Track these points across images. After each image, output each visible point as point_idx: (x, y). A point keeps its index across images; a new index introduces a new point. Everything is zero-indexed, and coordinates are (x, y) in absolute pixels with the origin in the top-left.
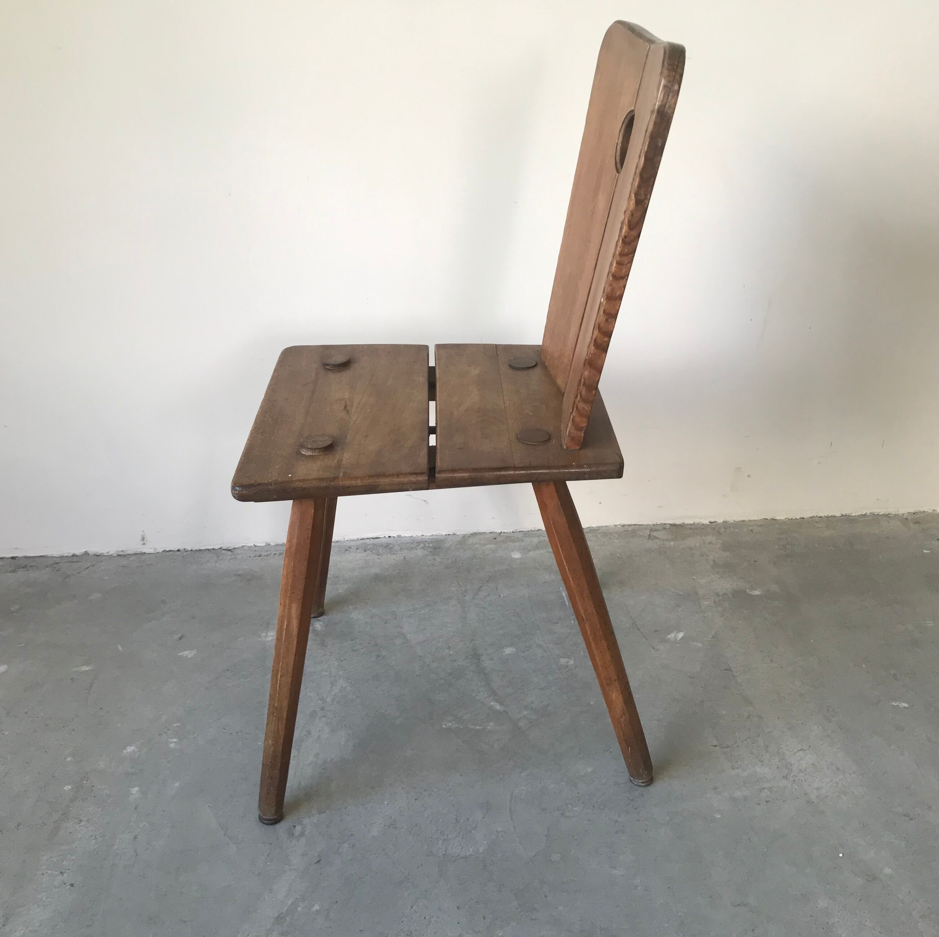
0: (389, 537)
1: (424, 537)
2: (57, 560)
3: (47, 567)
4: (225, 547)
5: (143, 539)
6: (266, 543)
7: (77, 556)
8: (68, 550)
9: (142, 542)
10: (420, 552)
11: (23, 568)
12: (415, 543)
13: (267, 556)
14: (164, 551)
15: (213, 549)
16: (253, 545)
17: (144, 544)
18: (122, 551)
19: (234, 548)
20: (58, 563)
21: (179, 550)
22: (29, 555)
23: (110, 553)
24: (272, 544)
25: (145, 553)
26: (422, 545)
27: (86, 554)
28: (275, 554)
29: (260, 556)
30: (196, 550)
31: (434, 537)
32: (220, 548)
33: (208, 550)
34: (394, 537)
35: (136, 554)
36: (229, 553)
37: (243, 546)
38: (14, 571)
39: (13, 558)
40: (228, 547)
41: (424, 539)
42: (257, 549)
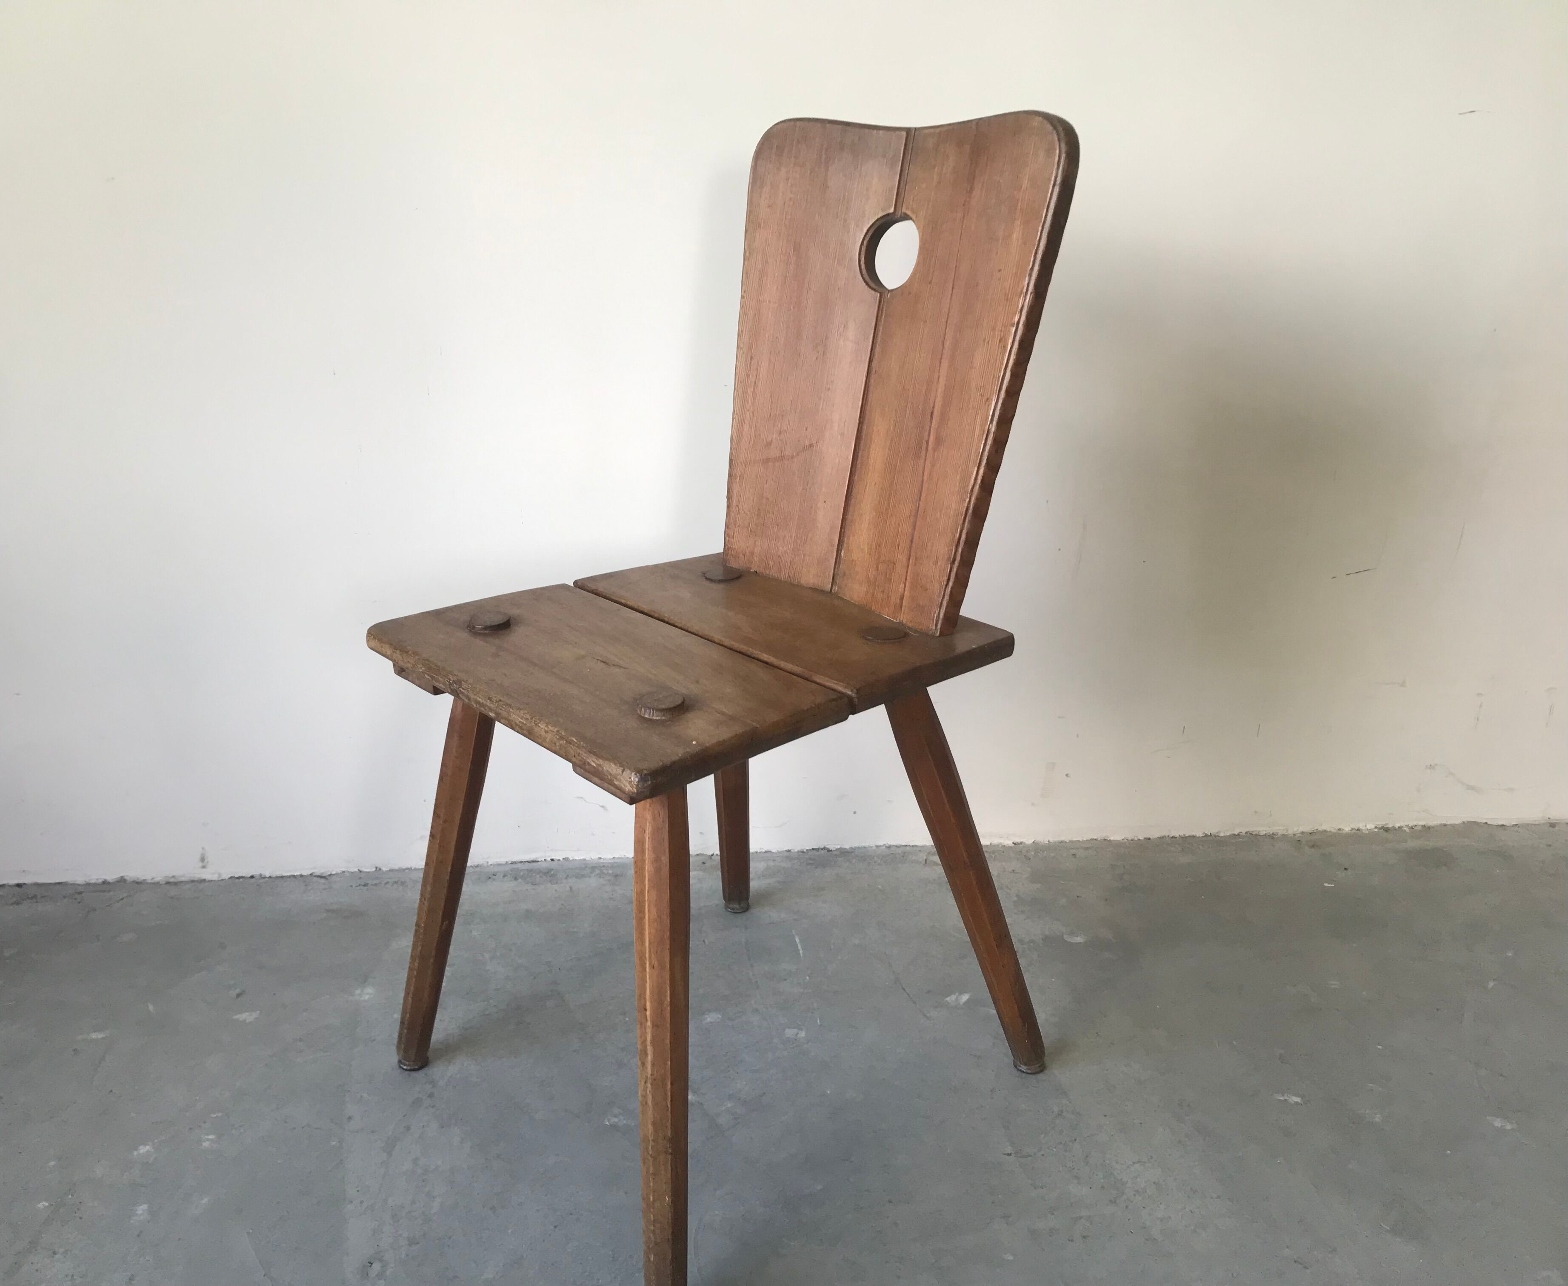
0: (552, 860)
1: (602, 861)
2: (81, 889)
3: (65, 897)
4: (318, 872)
5: (203, 859)
6: (376, 868)
7: (109, 883)
8: (96, 875)
9: (201, 864)
10: (593, 881)
11: (32, 898)
12: (587, 869)
13: (376, 885)
14: (231, 877)
15: (301, 876)
16: (357, 870)
17: (204, 867)
18: (173, 877)
19: (330, 875)
20: (80, 893)
21: (252, 877)
22: (40, 881)
23: (157, 880)
24: (384, 869)
25: (204, 880)
26: (597, 872)
27: (122, 880)
28: (387, 883)
29: (366, 885)
30: (277, 877)
31: (616, 861)
32: (311, 874)
33: (294, 876)
34: (559, 860)
35: (193, 881)
36: (323, 881)
37: (344, 872)
38: (17, 903)
39: (19, 885)
40: (323, 873)
41: (603, 863)
42: (362, 875)
